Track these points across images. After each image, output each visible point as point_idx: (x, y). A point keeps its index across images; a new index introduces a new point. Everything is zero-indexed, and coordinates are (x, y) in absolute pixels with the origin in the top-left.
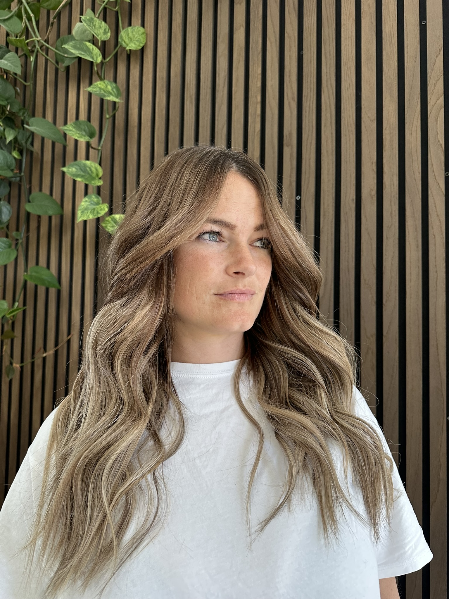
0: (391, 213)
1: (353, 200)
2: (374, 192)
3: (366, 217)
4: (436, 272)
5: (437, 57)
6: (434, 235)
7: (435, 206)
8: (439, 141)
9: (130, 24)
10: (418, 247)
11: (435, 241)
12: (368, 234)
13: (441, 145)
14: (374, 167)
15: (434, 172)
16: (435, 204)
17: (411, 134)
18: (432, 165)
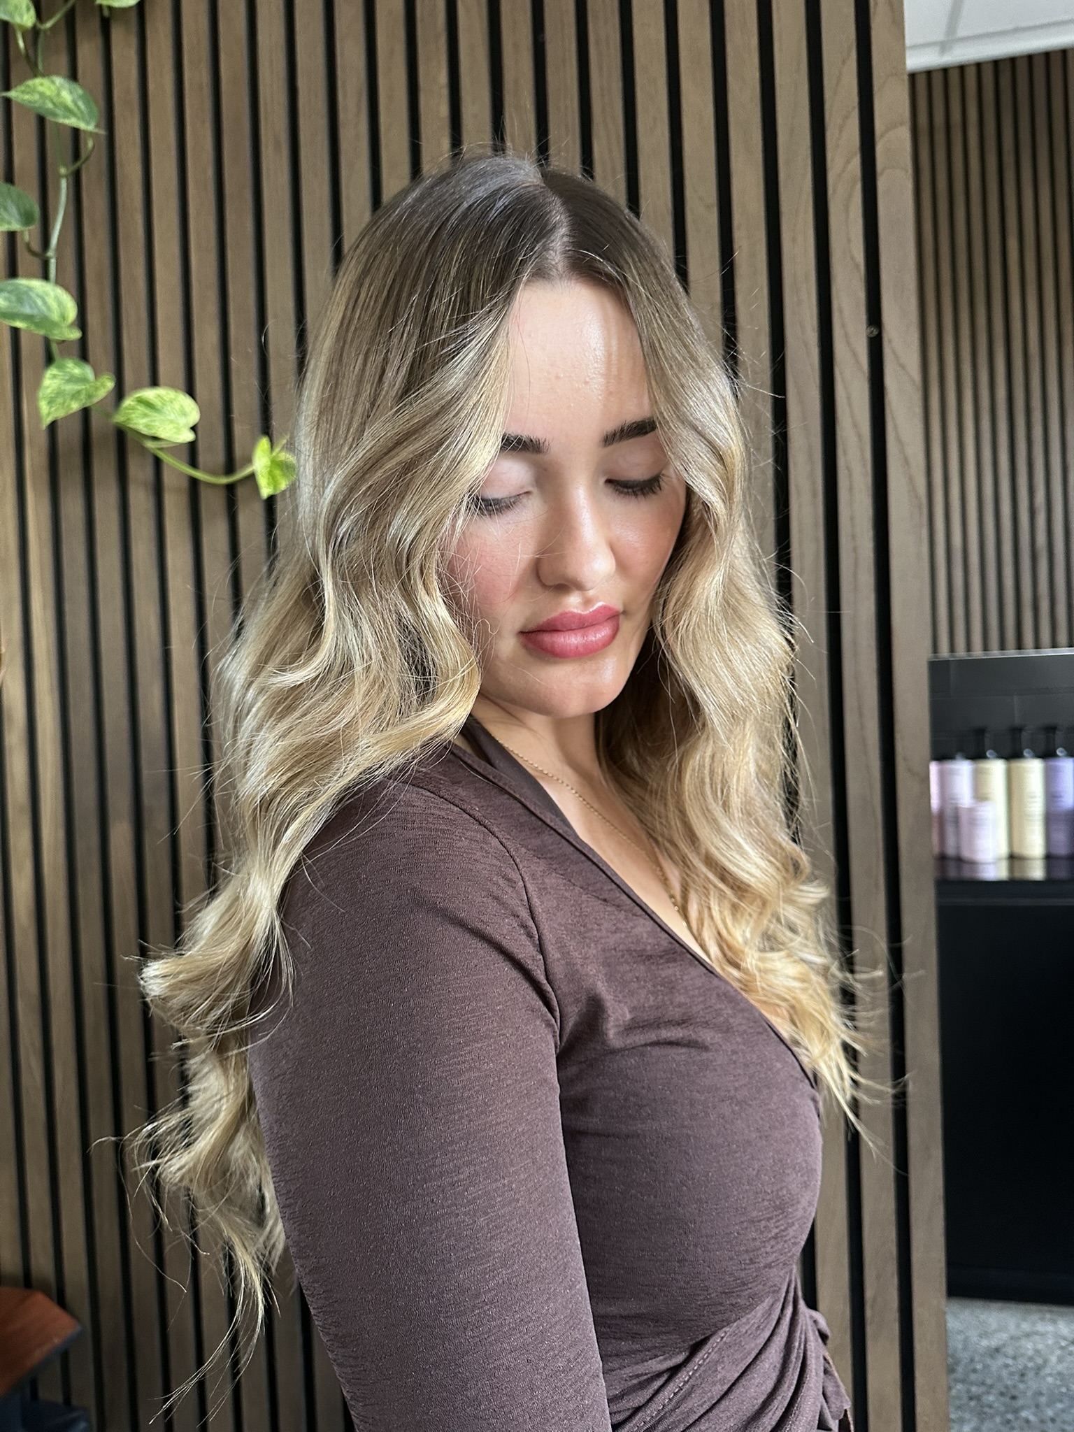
4: (854, 549)
5: (844, 62)
6: (848, 469)
7: (850, 405)
8: (853, 258)
11: (851, 481)
13: (857, 266)
15: (843, 326)
16: (849, 398)
17: (794, 240)
18: (841, 311)
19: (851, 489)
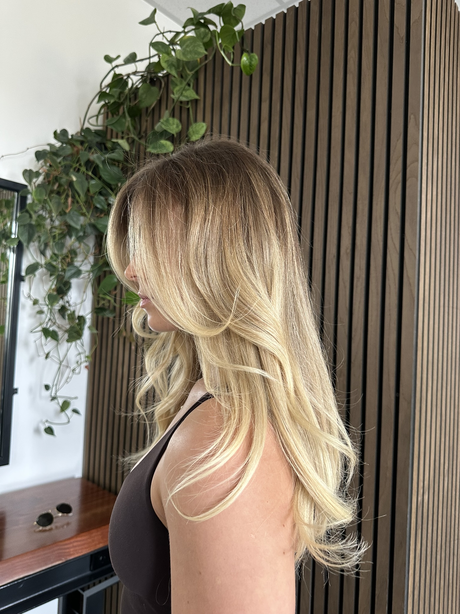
0: (360, 267)
1: (334, 256)
2: (349, 251)
3: (342, 269)
4: (390, 315)
5: (398, 140)
6: (390, 286)
7: (391, 263)
8: (396, 210)
9: (196, 121)
10: (377, 294)
11: (390, 290)
12: (344, 283)
13: (397, 213)
14: (350, 231)
15: (391, 234)
16: (391, 260)
17: (377, 204)
18: (391, 229)
19: (390, 293)
